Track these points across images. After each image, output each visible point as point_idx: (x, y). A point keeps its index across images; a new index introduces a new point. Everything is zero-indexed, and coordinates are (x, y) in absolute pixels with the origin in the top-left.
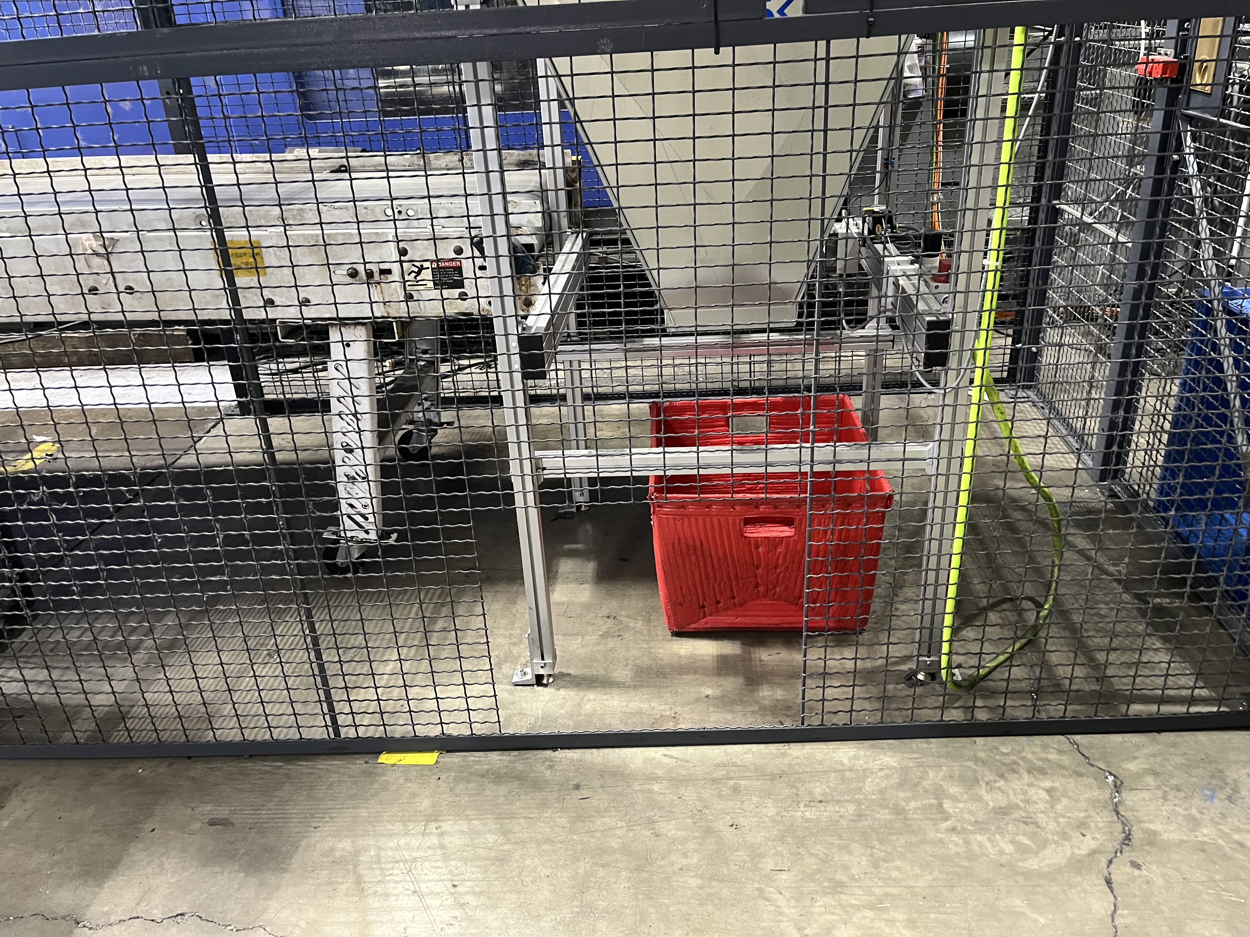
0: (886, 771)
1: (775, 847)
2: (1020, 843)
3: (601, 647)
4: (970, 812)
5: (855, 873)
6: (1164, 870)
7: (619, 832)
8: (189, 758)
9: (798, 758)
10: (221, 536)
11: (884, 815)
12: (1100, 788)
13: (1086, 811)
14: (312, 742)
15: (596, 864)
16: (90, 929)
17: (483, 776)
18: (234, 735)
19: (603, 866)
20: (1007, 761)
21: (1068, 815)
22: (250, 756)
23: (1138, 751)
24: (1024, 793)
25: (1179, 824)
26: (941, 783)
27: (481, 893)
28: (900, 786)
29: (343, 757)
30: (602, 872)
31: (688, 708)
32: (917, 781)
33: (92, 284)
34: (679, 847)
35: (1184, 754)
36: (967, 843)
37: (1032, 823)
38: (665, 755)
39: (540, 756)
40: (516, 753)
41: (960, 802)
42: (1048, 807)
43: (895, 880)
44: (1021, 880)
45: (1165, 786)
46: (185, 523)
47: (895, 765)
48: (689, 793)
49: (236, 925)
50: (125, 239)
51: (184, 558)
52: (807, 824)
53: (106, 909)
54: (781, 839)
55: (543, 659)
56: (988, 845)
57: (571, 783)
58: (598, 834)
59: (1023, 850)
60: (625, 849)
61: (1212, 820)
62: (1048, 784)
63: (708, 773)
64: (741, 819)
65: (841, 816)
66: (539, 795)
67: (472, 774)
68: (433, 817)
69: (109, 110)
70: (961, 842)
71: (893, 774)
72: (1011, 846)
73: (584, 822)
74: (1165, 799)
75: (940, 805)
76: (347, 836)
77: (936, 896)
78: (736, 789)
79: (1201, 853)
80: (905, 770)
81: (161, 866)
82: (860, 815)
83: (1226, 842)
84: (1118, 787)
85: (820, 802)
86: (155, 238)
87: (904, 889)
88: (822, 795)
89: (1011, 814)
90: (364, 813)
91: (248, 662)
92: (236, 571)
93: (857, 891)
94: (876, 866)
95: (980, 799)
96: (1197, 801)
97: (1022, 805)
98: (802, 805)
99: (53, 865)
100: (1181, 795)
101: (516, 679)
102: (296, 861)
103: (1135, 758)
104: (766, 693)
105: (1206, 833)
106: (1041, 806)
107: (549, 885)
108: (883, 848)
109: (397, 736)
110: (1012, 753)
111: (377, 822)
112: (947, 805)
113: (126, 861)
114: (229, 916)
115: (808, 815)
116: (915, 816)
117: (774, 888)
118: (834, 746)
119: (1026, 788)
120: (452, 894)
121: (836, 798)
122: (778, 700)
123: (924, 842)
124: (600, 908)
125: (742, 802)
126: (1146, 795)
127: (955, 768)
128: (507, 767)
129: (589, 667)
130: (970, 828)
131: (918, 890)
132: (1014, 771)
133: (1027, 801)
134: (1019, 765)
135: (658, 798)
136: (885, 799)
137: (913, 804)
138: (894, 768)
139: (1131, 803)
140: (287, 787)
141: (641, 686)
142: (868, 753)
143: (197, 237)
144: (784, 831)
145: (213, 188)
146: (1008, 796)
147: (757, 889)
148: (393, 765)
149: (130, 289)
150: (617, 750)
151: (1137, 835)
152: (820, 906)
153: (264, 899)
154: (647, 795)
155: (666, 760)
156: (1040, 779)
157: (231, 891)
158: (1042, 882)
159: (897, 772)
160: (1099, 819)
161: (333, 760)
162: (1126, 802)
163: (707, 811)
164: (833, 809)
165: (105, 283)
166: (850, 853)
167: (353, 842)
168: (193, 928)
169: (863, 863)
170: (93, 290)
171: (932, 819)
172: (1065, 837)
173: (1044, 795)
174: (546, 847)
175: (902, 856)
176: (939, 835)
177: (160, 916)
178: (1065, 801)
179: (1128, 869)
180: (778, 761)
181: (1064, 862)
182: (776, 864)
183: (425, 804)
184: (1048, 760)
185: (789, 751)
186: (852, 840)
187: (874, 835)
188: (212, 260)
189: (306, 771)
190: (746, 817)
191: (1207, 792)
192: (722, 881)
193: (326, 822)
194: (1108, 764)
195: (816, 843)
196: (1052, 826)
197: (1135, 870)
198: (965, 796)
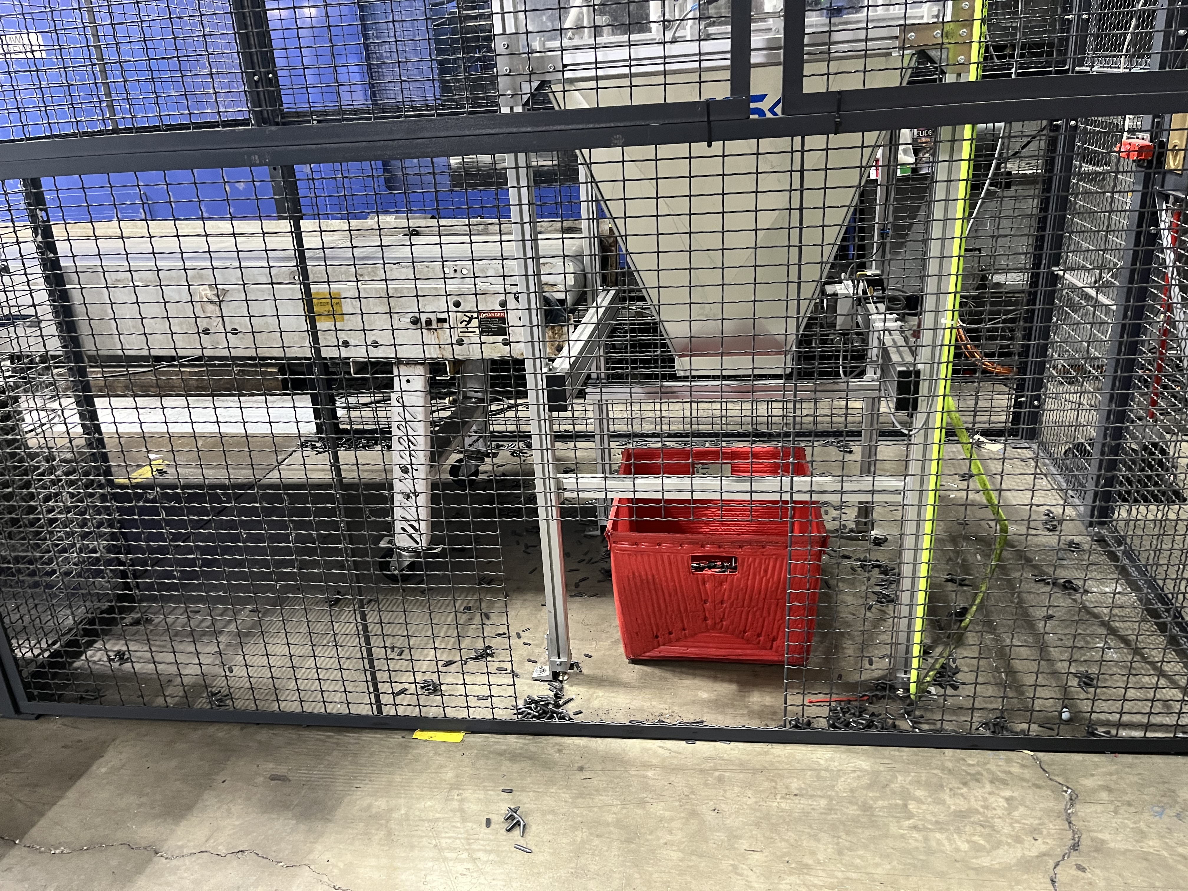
0: (859, 773)
1: (751, 831)
2: (974, 842)
3: (612, 652)
4: (933, 814)
5: (821, 858)
6: (1107, 874)
7: (614, 809)
8: (258, 724)
9: (779, 756)
10: (294, 535)
11: (853, 811)
12: (1056, 799)
13: (1040, 819)
14: (359, 717)
15: (591, 834)
16: (166, 858)
17: (500, 754)
18: (294, 707)
19: (597, 836)
20: (972, 772)
21: (1023, 821)
22: (308, 726)
23: (1095, 769)
24: (985, 799)
25: (1127, 835)
26: (908, 786)
27: (490, 852)
28: (870, 787)
29: (383, 732)
30: (596, 841)
31: (685, 708)
32: (886, 783)
33: (205, 326)
34: (666, 825)
35: (1140, 774)
36: (926, 839)
37: (988, 826)
38: (661, 747)
39: (551, 741)
40: (531, 737)
41: (924, 804)
42: (1006, 813)
43: (857, 867)
44: (972, 874)
45: (1119, 801)
46: (266, 522)
47: (867, 768)
48: (679, 780)
49: (287, 862)
50: (234, 289)
51: (262, 551)
52: (781, 814)
53: (180, 843)
54: (758, 825)
55: (559, 657)
56: (946, 842)
57: (576, 765)
58: (596, 809)
59: (977, 848)
60: (619, 824)
61: (1159, 833)
62: (1007, 793)
63: (697, 764)
64: (723, 806)
65: (813, 809)
66: (548, 773)
67: (491, 752)
68: (456, 786)
69: (227, 188)
70: (920, 838)
71: (864, 776)
72: (967, 845)
73: (584, 798)
74: (1116, 812)
75: (905, 806)
76: (382, 797)
77: (892, 883)
78: (720, 779)
79: (1145, 862)
80: (876, 774)
81: (229, 811)
82: (831, 810)
83: (1170, 855)
84: (1072, 800)
85: (796, 795)
86: (257, 289)
87: (864, 875)
88: (798, 789)
89: (970, 817)
90: (398, 779)
91: (310, 643)
92: (303, 565)
93: (821, 873)
94: (840, 853)
95: (943, 802)
96: (1146, 816)
97: (981, 810)
98: (778, 797)
99: (140, 806)
100: (1133, 810)
101: (535, 675)
102: (339, 813)
103: (1093, 775)
104: (755, 699)
105: (1152, 844)
106: (999, 812)
107: (549, 848)
108: (849, 839)
109: (431, 715)
110: (978, 764)
111: (409, 786)
112: (912, 806)
113: (200, 805)
114: (281, 855)
115: (783, 805)
116: (881, 814)
117: (747, 865)
118: (813, 749)
119: (987, 795)
120: (467, 850)
121: (810, 793)
122: (766, 706)
123: (886, 836)
124: (592, 870)
125: (725, 791)
126: (1099, 808)
127: (923, 775)
128: (521, 748)
129: (600, 668)
130: (930, 827)
131: (876, 876)
132: (978, 781)
133: (986, 807)
134: (982, 775)
135: (651, 782)
136: (855, 797)
137: (880, 803)
138: (866, 771)
139: (1083, 814)
140: (335, 753)
141: (645, 687)
142: (843, 756)
143: (290, 289)
144: (761, 818)
145: (303, 251)
146: (969, 802)
147: (732, 865)
148: (425, 741)
149: (235, 331)
150: (619, 740)
151: (1085, 842)
152: (787, 884)
153: (311, 842)
154: (642, 780)
155: (661, 751)
156: (1001, 789)
157: (284, 834)
158: (992, 878)
159: (868, 774)
160: (1051, 827)
161: (375, 733)
162: (1079, 813)
163: (693, 797)
164: (806, 802)
165: (216, 325)
166: (818, 841)
167: (387, 801)
168: (250, 863)
169: (829, 850)
170: (206, 331)
171: (896, 817)
172: (1018, 840)
173: (1003, 803)
174: (550, 817)
175: (866, 847)
176: (902, 831)
177: (224, 851)
178: (1021, 809)
179: (1074, 872)
180: (761, 758)
181: (1014, 861)
182: (751, 845)
183: (449, 775)
184: (1010, 773)
185: (772, 750)
186: (821, 830)
187: (841, 827)
188: (300, 308)
189: (352, 741)
190: (727, 804)
191: (1156, 809)
192: (701, 856)
193: (366, 784)
194: (1067, 779)
195: (788, 830)
196: (1007, 830)
197: (1080, 873)
198: (930, 800)
